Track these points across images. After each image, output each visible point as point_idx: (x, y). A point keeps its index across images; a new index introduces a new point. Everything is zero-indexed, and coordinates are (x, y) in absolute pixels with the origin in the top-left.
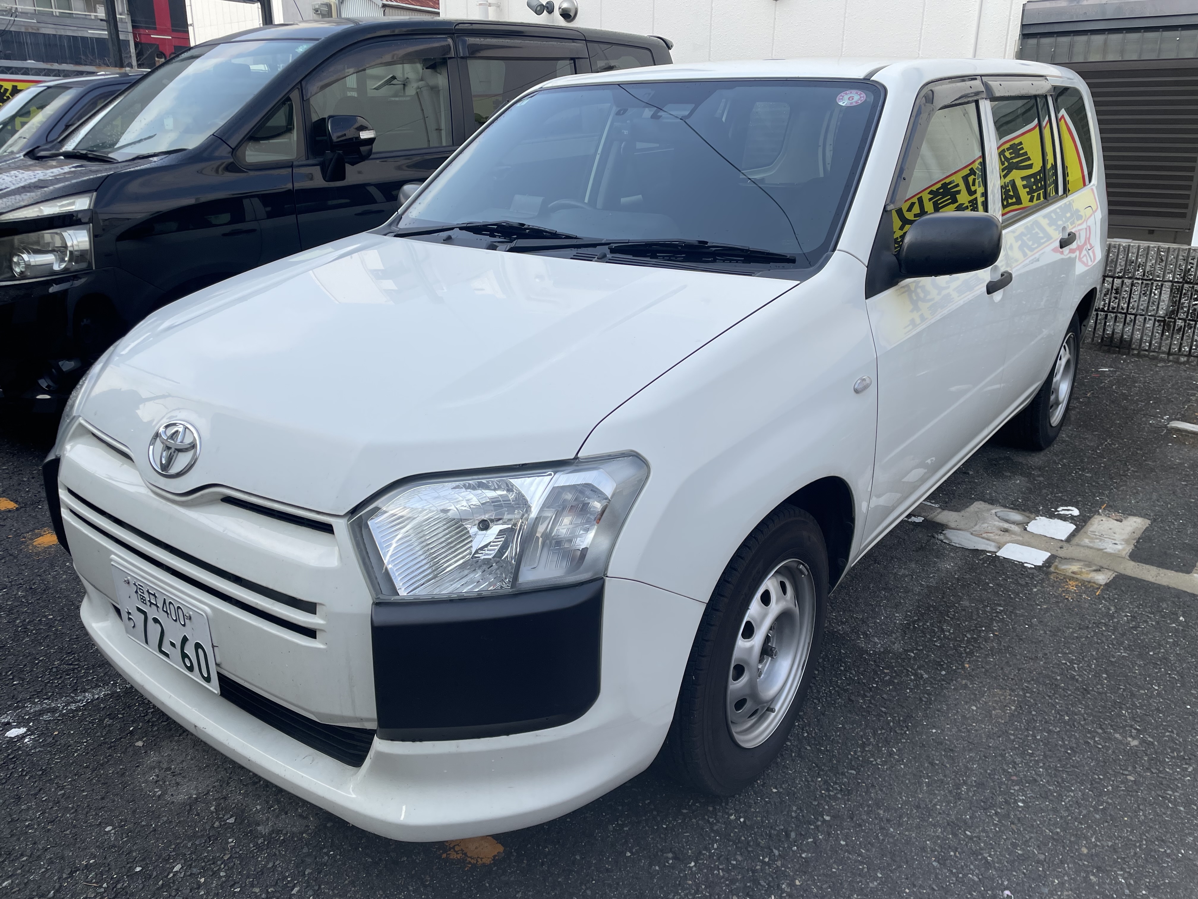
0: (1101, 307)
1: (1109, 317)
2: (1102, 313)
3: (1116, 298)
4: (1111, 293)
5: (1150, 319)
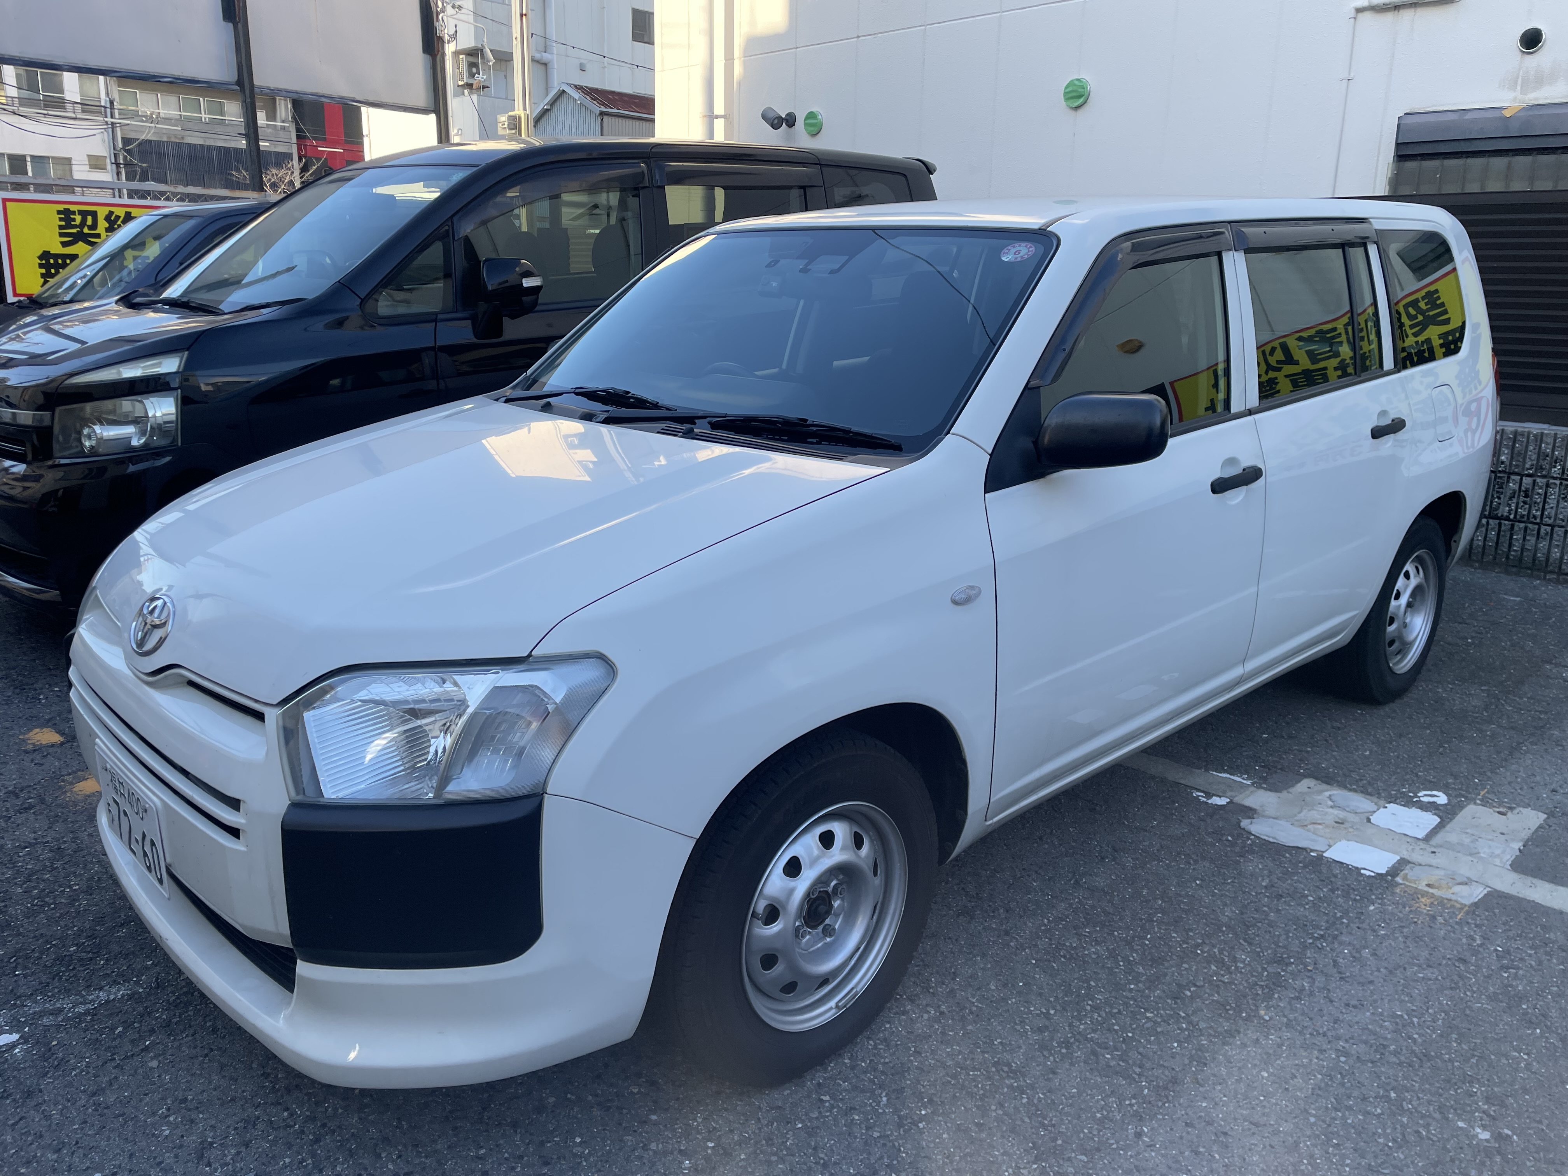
0: (1505, 514)
4: (1519, 496)
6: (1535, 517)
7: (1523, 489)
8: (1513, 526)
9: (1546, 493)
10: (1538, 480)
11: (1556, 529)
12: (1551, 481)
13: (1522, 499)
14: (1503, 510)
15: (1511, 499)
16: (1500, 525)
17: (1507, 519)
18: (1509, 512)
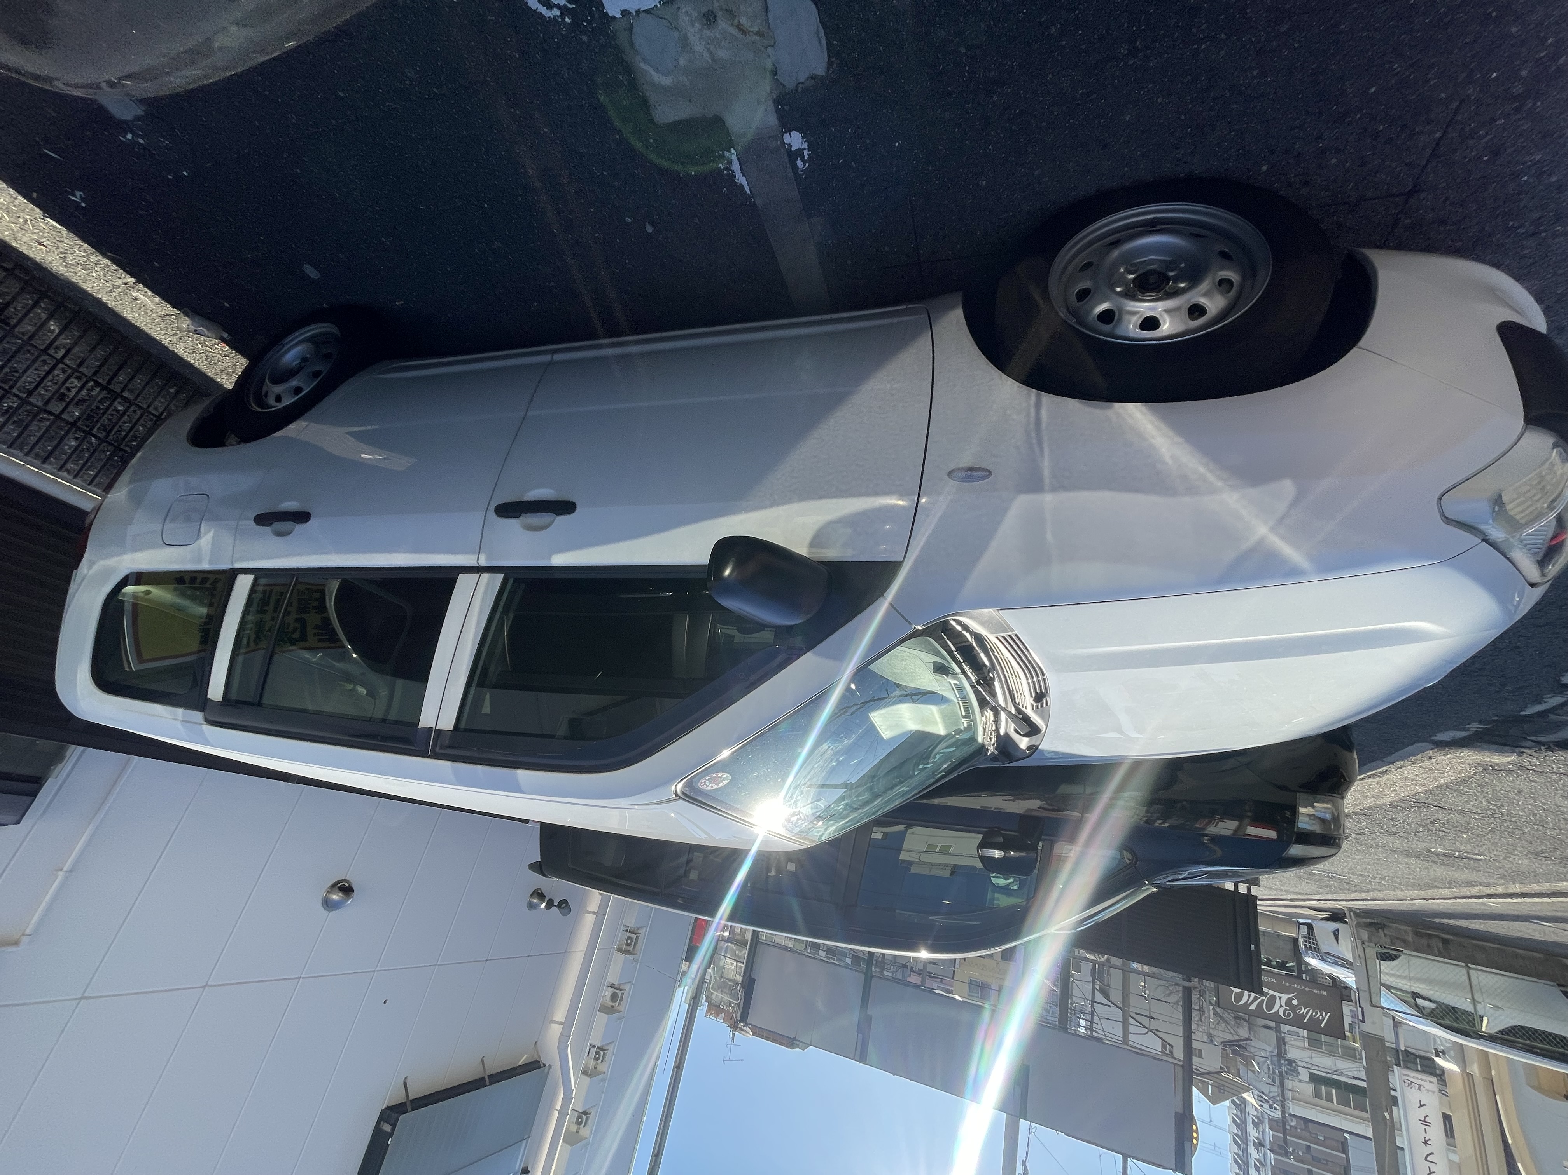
0: (98, 389)
1: (93, 371)
2: (100, 381)
3: (68, 389)
4: (73, 399)
5: (23, 334)
6: (64, 371)
7: (64, 404)
8: (95, 374)
9: (37, 387)
10: (40, 404)
11: (43, 347)
12: (24, 395)
13: (72, 395)
14: (99, 394)
15: (84, 401)
16: (109, 382)
17: (97, 384)
18: (92, 389)
